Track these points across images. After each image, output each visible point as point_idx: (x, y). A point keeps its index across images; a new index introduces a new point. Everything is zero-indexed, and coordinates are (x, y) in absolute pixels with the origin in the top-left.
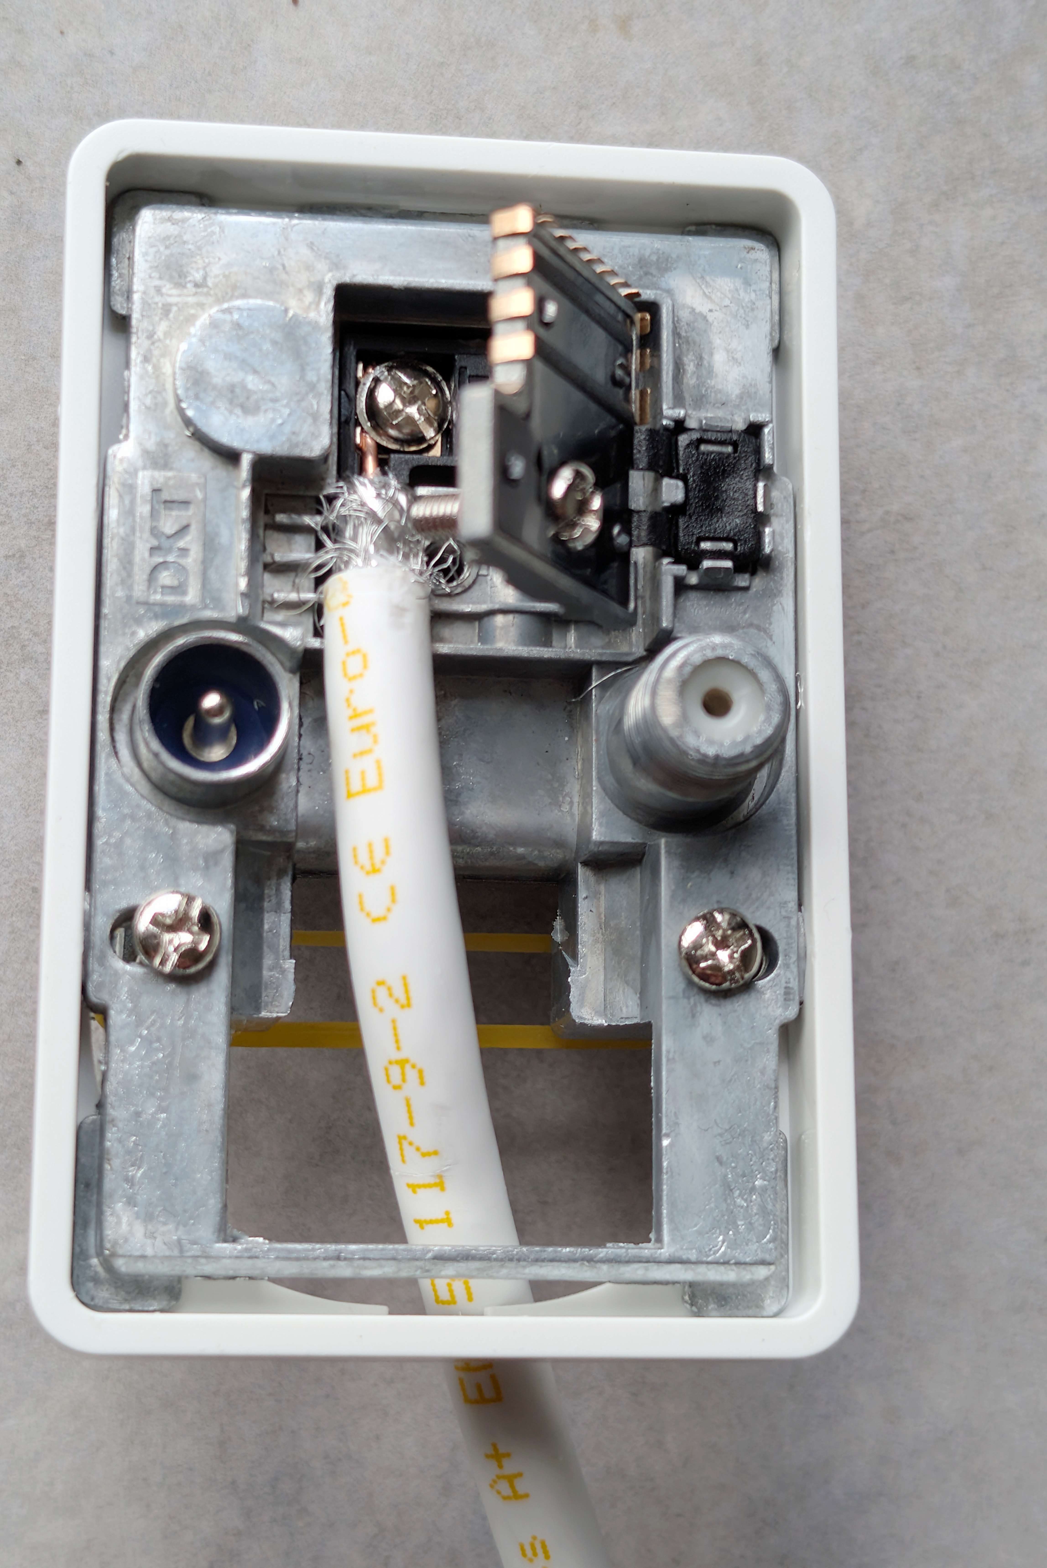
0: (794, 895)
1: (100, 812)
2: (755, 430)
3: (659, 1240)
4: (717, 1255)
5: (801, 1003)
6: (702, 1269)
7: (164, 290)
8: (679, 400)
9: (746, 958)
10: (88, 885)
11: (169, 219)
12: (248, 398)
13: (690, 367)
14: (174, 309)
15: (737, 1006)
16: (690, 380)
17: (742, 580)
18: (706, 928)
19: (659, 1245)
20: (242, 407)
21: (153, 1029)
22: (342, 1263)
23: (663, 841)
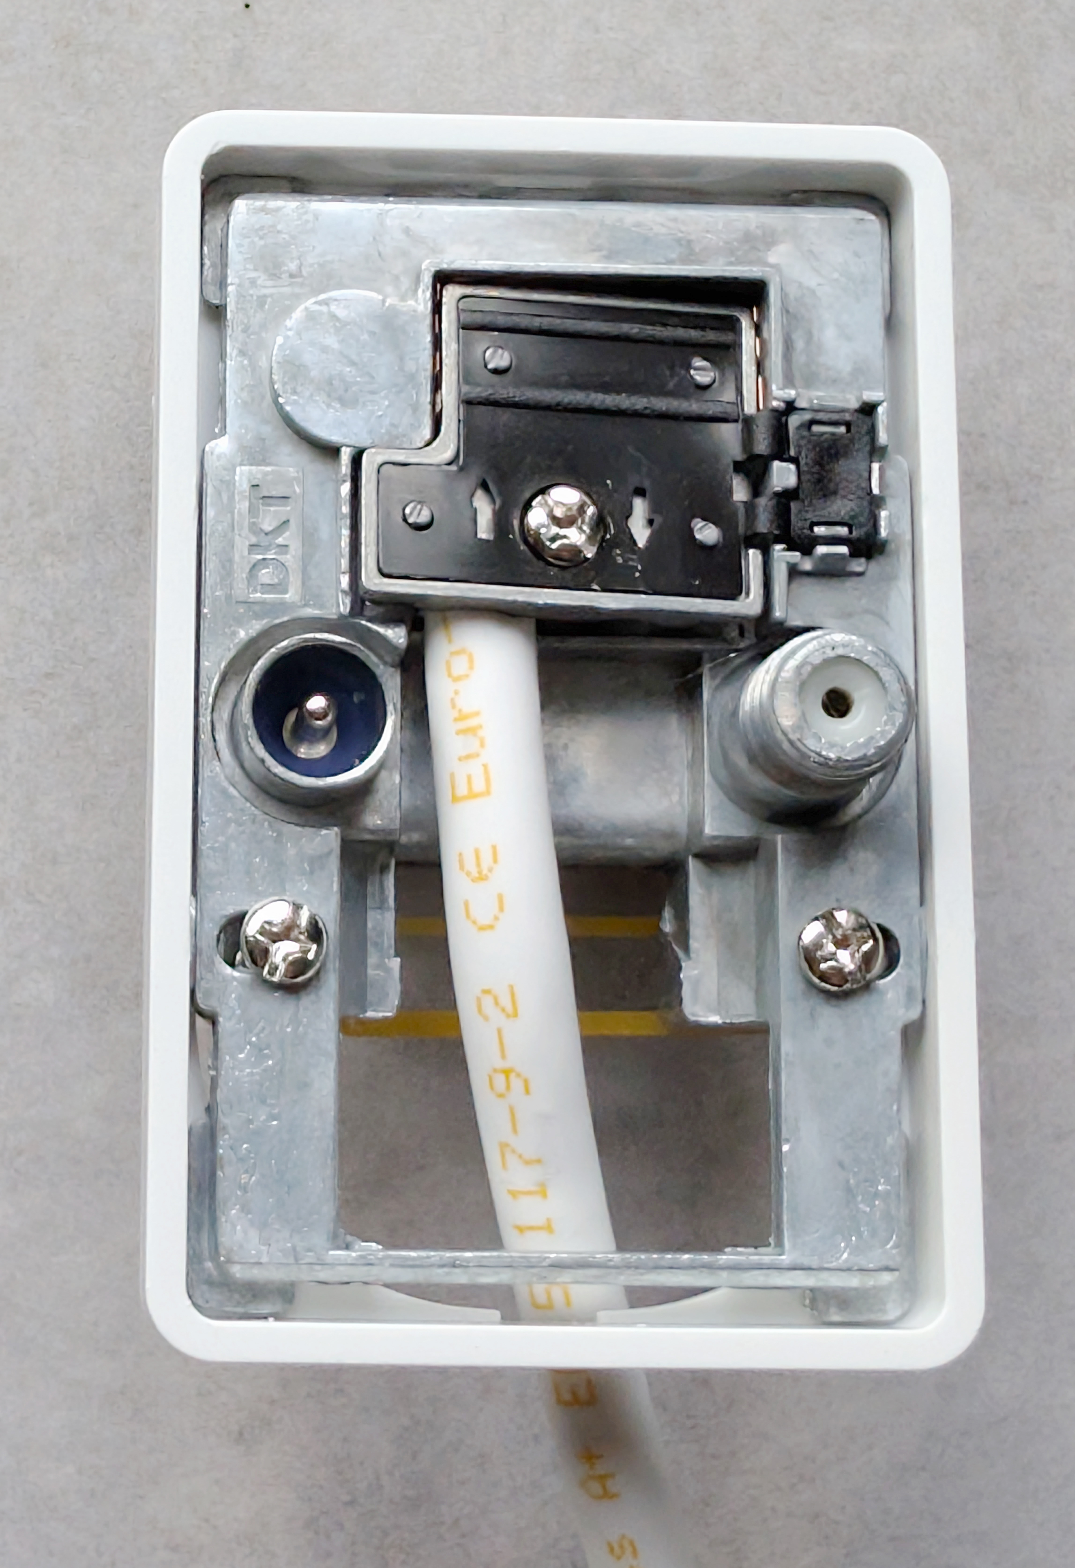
0: (916, 891)
1: (204, 817)
2: (868, 410)
3: (780, 1244)
4: (840, 1261)
5: (924, 1002)
6: (824, 1275)
7: (259, 282)
8: (789, 381)
9: (868, 959)
10: (194, 892)
11: (263, 209)
12: (346, 391)
13: (799, 344)
14: (269, 300)
15: (857, 1007)
16: (799, 358)
17: (857, 565)
18: (826, 927)
19: (778, 1250)
20: (341, 400)
21: (262, 1035)
22: (457, 1270)
23: (779, 837)
